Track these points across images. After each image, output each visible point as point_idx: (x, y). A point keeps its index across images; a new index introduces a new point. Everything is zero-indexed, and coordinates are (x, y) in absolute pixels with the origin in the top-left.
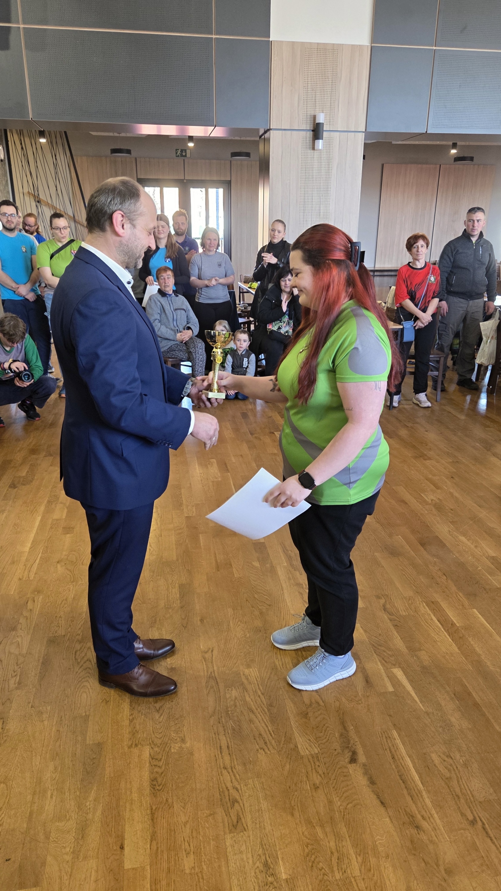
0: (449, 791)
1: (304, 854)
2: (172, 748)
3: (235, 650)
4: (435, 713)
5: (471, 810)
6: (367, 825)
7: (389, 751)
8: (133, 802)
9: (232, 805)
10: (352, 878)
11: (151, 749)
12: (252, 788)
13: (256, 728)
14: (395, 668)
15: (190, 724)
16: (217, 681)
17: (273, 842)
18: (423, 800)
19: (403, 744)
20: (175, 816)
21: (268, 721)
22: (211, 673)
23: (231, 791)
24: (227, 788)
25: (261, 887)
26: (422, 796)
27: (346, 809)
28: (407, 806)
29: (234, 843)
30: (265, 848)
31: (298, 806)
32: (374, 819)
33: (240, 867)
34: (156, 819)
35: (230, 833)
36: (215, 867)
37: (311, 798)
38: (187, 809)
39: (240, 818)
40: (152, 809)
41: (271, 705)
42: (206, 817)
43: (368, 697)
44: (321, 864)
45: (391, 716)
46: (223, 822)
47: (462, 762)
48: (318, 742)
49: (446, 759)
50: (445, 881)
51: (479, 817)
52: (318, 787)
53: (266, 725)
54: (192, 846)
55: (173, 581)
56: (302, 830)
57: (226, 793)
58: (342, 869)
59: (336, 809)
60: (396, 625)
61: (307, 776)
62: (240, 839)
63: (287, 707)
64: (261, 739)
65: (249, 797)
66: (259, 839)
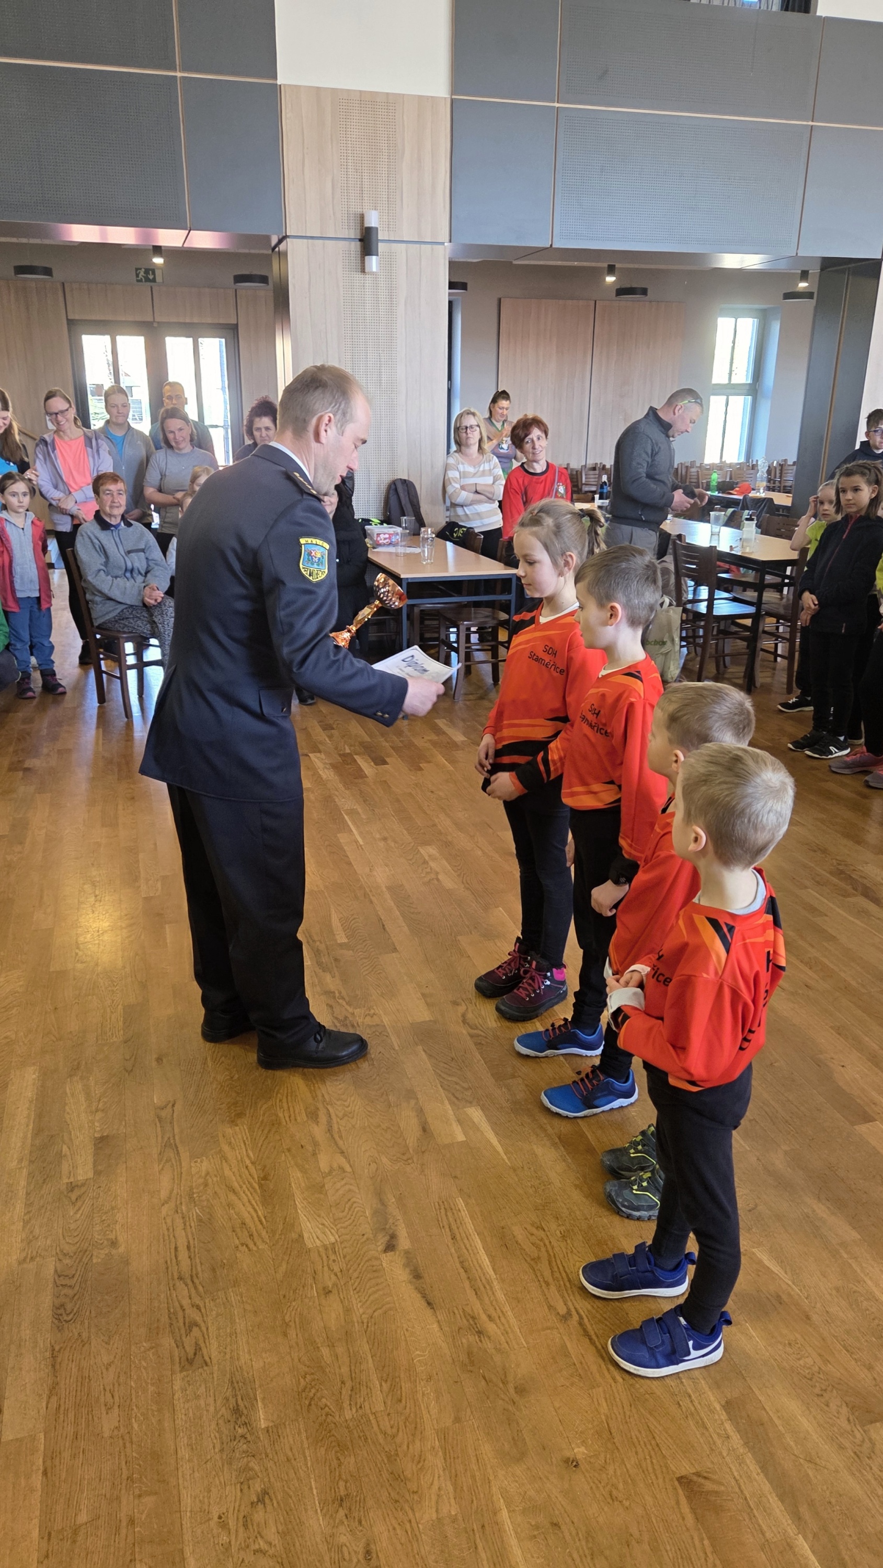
0: (534, 1277)
1: (298, 1388)
2: (94, 1257)
3: (212, 1101)
4: (526, 1168)
5: (564, 1301)
6: (403, 1337)
7: (447, 1230)
8: (23, 1344)
9: (188, 1331)
10: (370, 1415)
11: (58, 1262)
12: (224, 1304)
13: (238, 1214)
14: (470, 1107)
15: (127, 1218)
16: (178, 1151)
17: (251, 1377)
18: (493, 1293)
19: (472, 1217)
20: (92, 1358)
21: (258, 1203)
22: (169, 1138)
23: (187, 1312)
24: (182, 1307)
25: (225, 1444)
26: (491, 1288)
27: (371, 1317)
28: (468, 1305)
29: (187, 1385)
30: (237, 1387)
31: (295, 1322)
32: (413, 1327)
33: (194, 1419)
34: (60, 1364)
35: (181, 1371)
36: (153, 1424)
37: (318, 1308)
38: (113, 1344)
39: (200, 1349)
40: (53, 1350)
41: (265, 1178)
42: (145, 1352)
43: (423, 1152)
44: (324, 1400)
45: (456, 1177)
46: (172, 1357)
47: (559, 1235)
48: (336, 1226)
49: (534, 1231)
50: (514, 1403)
51: (575, 1308)
52: (330, 1292)
53: (254, 1208)
54: (117, 1398)
55: (113, 1001)
56: (298, 1356)
57: (180, 1314)
58: (356, 1404)
59: (355, 1320)
60: (480, 1043)
61: (314, 1278)
62: (197, 1378)
63: (292, 1179)
64: (244, 1230)
65: (217, 1317)
66: (228, 1376)
